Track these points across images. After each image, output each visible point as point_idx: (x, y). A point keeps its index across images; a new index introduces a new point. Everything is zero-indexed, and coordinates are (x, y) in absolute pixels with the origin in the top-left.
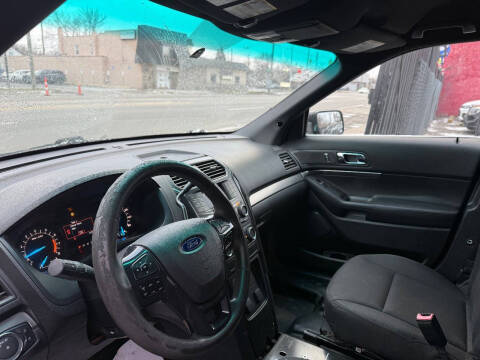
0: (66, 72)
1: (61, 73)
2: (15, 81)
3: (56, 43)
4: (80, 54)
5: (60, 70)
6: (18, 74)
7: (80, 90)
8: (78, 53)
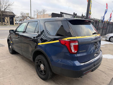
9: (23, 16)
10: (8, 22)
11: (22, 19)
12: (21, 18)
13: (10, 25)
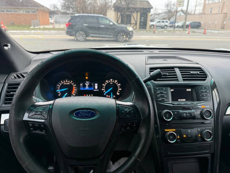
0: (202, 23)
1: (200, 23)
2: (178, 27)
3: (201, 8)
4: (213, 12)
5: (199, 21)
6: (180, 24)
7: (205, 31)
8: (211, 12)
9: (170, 11)
10: (136, 24)
11: (166, 16)
12: (164, 16)
13: (140, 29)
